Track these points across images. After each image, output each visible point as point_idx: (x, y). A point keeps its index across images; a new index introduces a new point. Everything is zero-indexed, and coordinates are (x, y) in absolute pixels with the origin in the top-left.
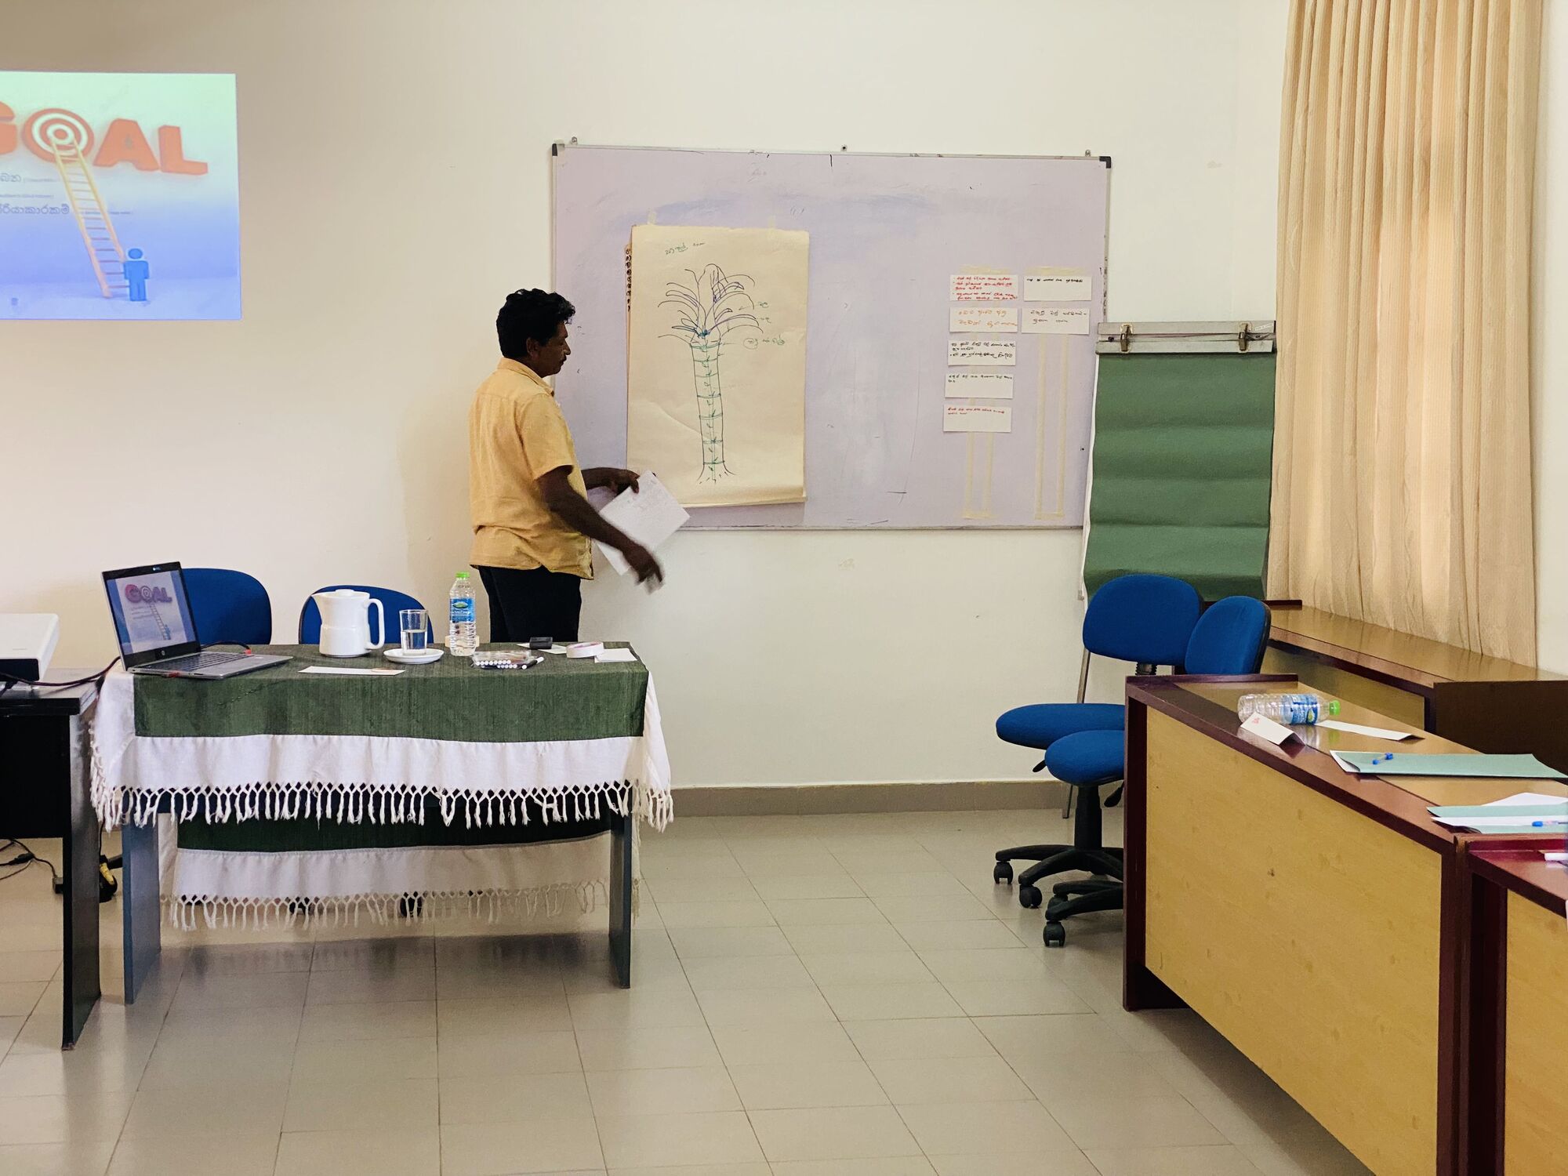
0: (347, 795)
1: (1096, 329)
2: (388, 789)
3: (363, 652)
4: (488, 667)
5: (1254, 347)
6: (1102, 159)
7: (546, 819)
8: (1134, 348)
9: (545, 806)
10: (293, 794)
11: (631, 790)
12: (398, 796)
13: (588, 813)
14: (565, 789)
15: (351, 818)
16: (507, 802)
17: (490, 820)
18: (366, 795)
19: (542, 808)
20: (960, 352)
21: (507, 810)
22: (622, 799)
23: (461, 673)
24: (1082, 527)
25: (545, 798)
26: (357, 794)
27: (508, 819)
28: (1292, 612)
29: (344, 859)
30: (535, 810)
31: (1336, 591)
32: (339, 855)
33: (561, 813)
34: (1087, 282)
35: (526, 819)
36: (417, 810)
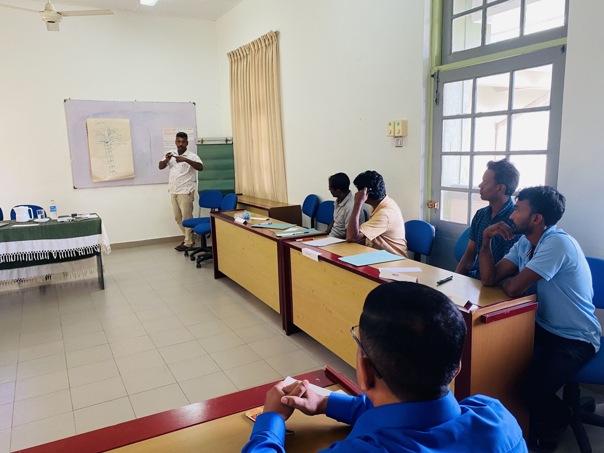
0: (28, 255)
1: (195, 140)
2: (39, 252)
3: (28, 221)
4: (61, 222)
5: (229, 143)
6: (193, 103)
7: (80, 255)
8: (204, 143)
9: (79, 252)
10: (13, 256)
11: (100, 246)
12: (41, 254)
13: (90, 252)
14: (84, 248)
15: (30, 259)
16: (70, 252)
17: (66, 256)
18: (33, 254)
19: (78, 252)
20: (166, 145)
21: (70, 254)
22: (98, 248)
23: (55, 223)
24: (196, 181)
25: (79, 250)
26: (30, 254)
27: (70, 256)
28: (241, 196)
29: (29, 269)
31: (249, 192)
32: (28, 268)
33: (83, 253)
34: (193, 129)
35: (75, 255)
36: (47, 256)
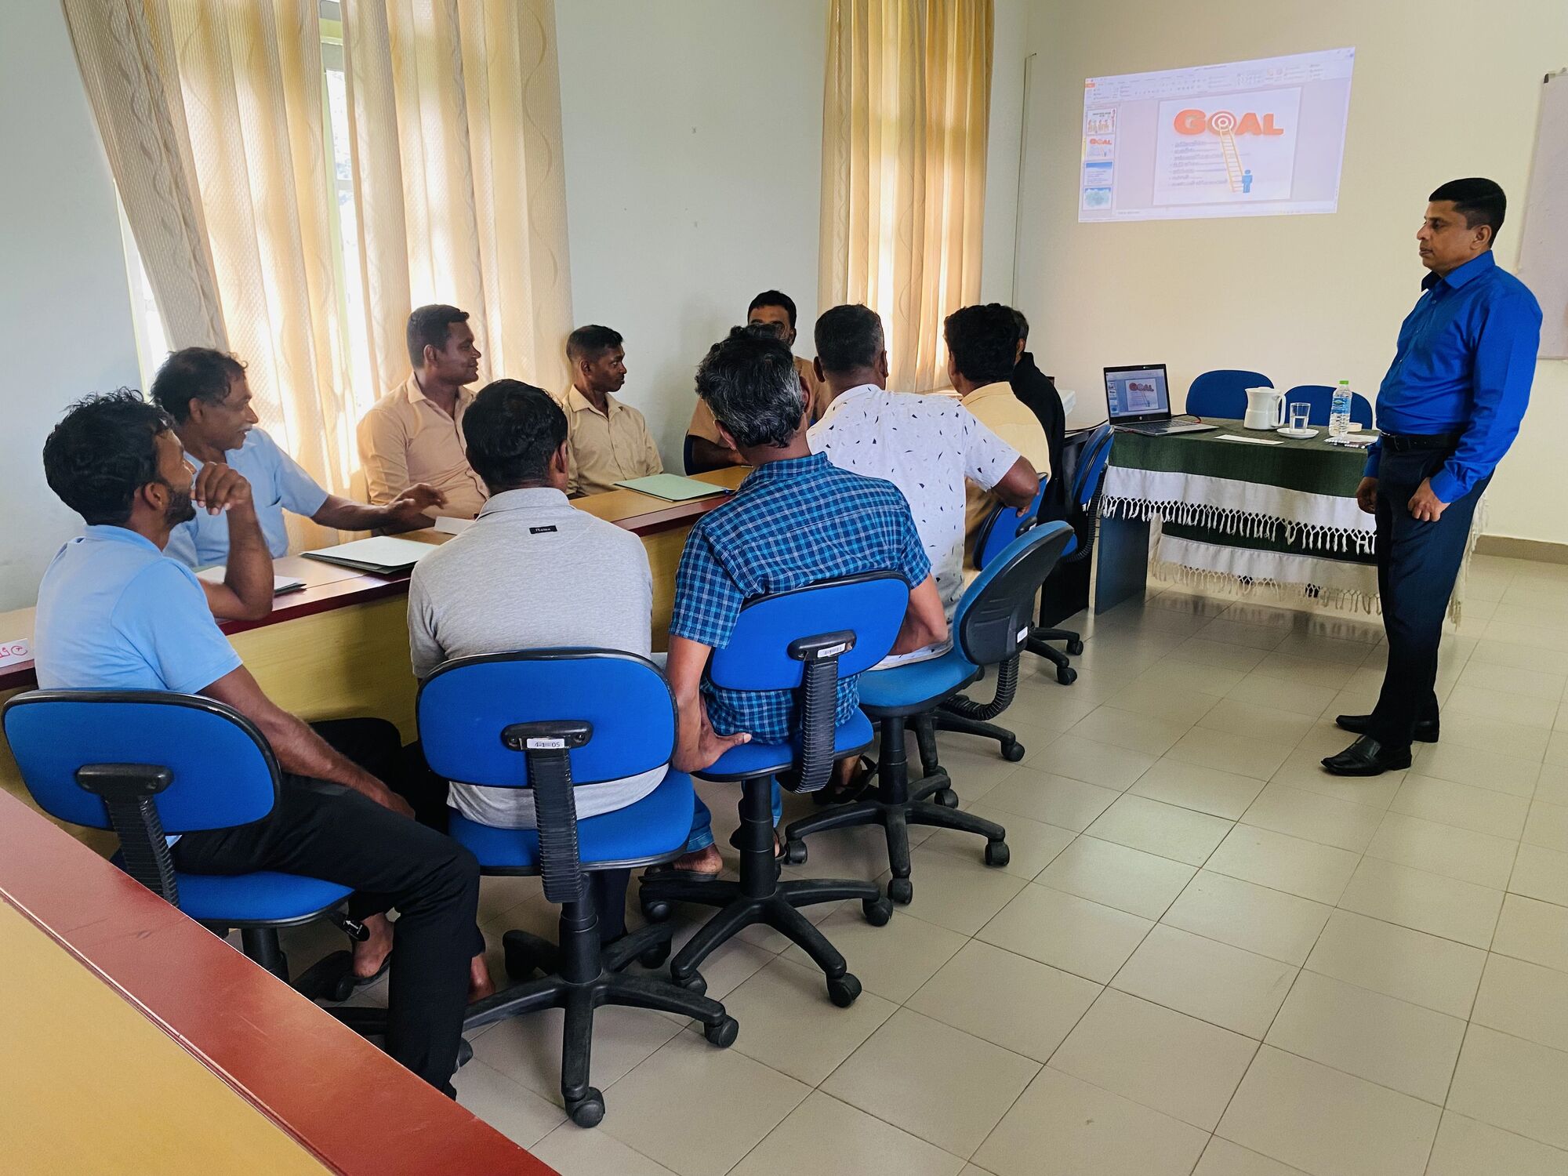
0: (1227, 516)
2: (1254, 515)
3: (1269, 428)
9: (1359, 542)
10: (1195, 511)
12: (1259, 522)
15: (1228, 529)
16: (1332, 536)
17: (1319, 545)
18: (1239, 517)
19: (1356, 542)
21: (1332, 541)
25: (1359, 536)
26: (1233, 516)
27: (1332, 547)
30: (1351, 542)
35: (1345, 549)
36: (1271, 530)
